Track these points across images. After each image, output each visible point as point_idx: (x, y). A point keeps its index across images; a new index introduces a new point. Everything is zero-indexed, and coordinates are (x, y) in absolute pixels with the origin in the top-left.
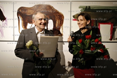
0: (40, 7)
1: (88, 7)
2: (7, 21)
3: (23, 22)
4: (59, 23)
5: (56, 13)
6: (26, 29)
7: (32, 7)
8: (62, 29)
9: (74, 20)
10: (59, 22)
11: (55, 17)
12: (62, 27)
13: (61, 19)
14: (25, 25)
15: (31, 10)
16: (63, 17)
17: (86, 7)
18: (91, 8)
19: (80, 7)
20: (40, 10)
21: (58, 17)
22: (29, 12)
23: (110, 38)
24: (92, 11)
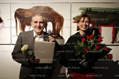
0: (39, 9)
1: (88, 8)
2: (3, 23)
3: (20, 24)
4: (59, 26)
5: (55, 15)
6: (24, 31)
7: (30, 9)
8: (62, 32)
9: (74, 22)
10: (59, 24)
11: (55, 19)
12: (62, 30)
13: (61, 21)
14: (23, 28)
15: (30, 11)
16: (63, 19)
17: (87, 8)
18: (92, 10)
19: (80, 9)
20: (39, 12)
21: (58, 20)
22: (27, 14)
23: (111, 41)
24: (93, 13)
